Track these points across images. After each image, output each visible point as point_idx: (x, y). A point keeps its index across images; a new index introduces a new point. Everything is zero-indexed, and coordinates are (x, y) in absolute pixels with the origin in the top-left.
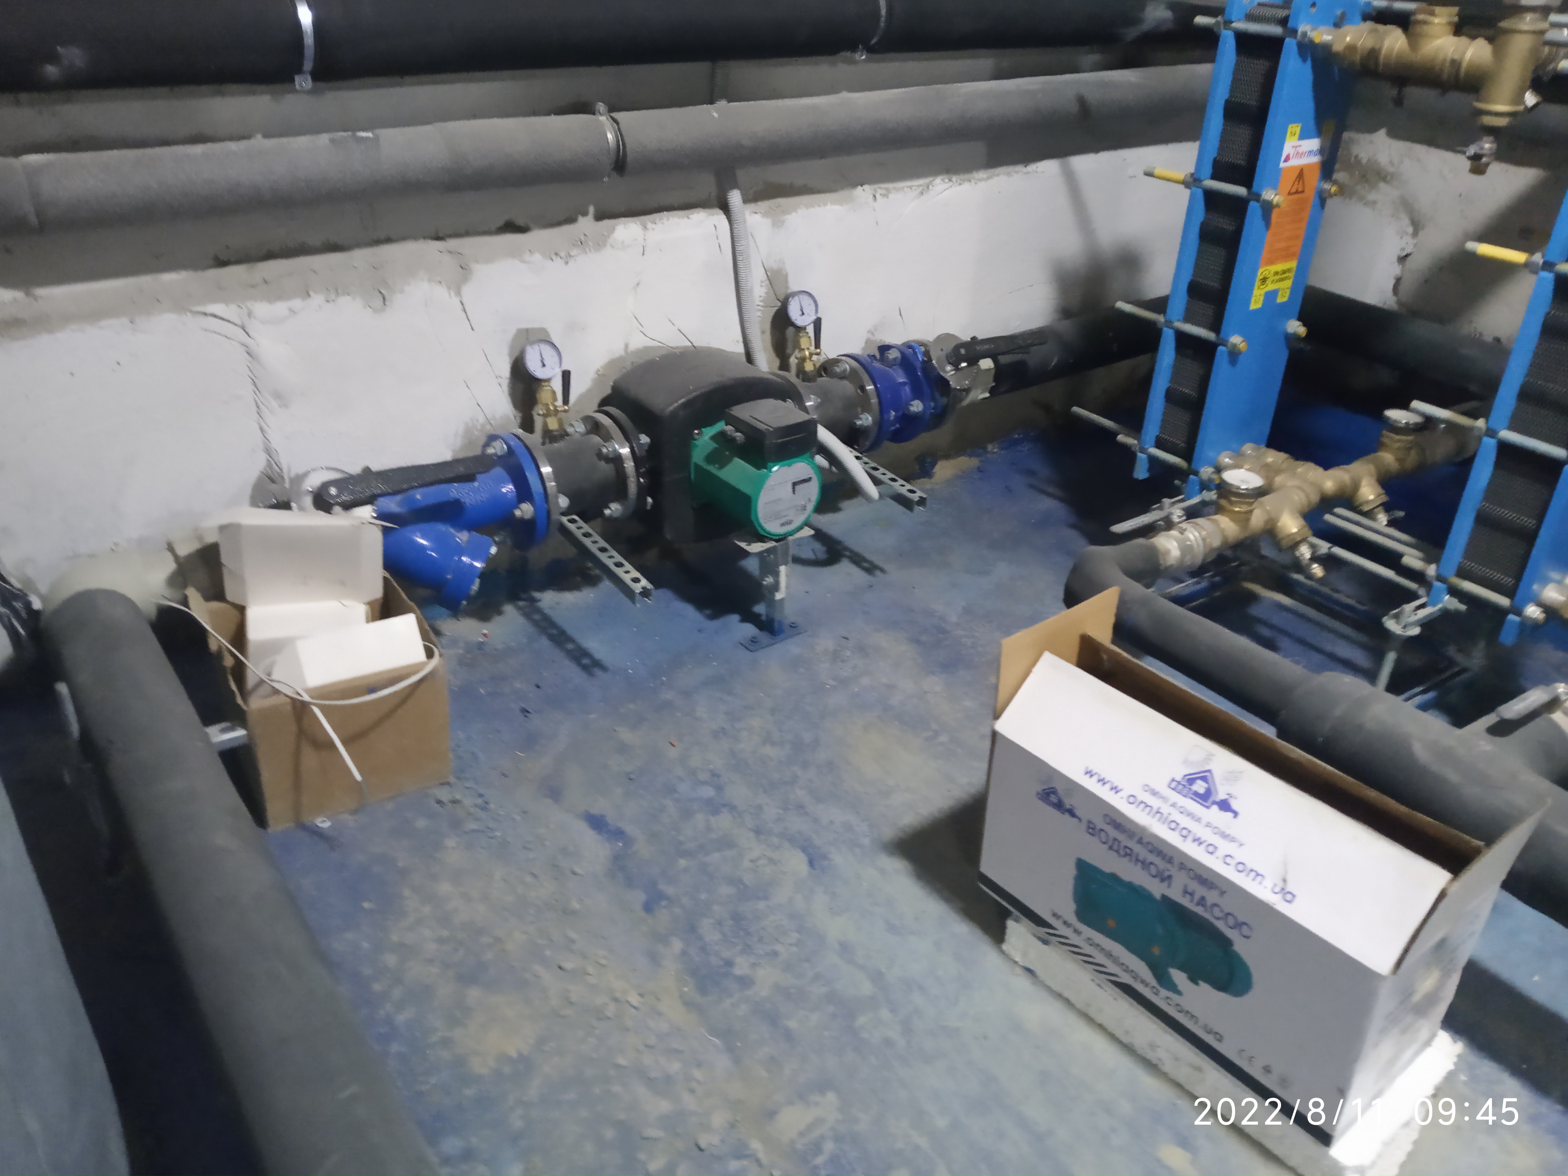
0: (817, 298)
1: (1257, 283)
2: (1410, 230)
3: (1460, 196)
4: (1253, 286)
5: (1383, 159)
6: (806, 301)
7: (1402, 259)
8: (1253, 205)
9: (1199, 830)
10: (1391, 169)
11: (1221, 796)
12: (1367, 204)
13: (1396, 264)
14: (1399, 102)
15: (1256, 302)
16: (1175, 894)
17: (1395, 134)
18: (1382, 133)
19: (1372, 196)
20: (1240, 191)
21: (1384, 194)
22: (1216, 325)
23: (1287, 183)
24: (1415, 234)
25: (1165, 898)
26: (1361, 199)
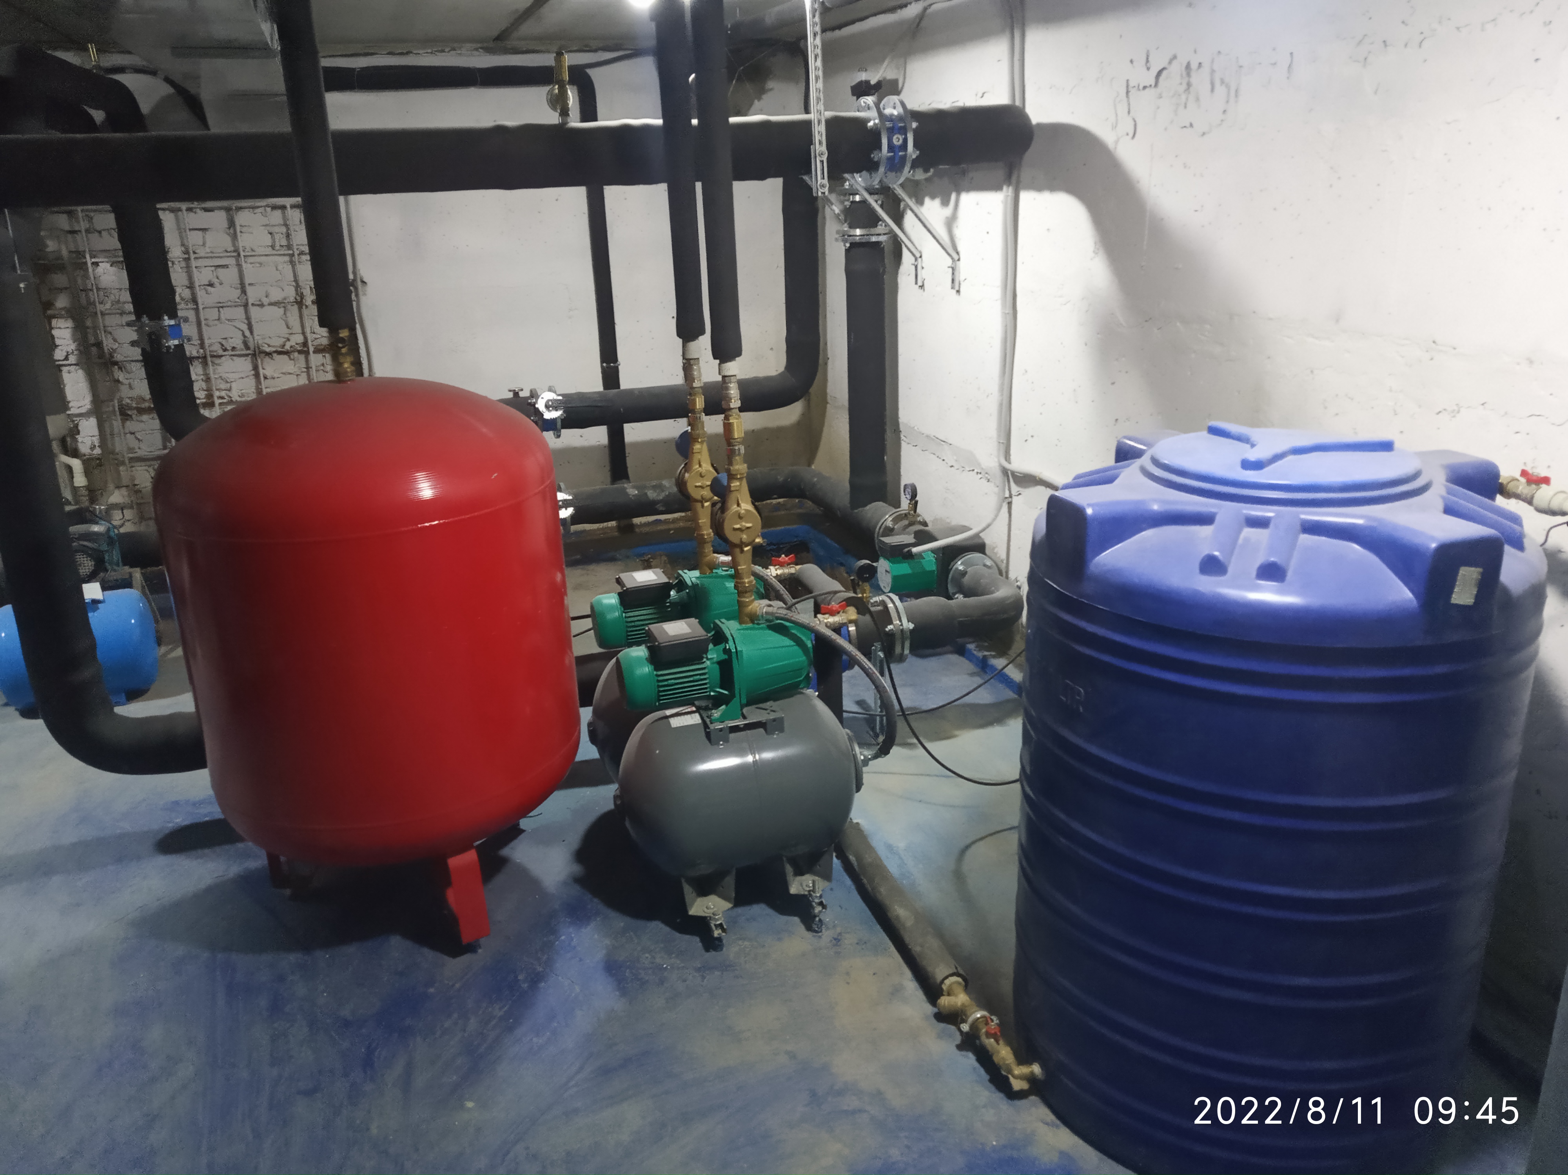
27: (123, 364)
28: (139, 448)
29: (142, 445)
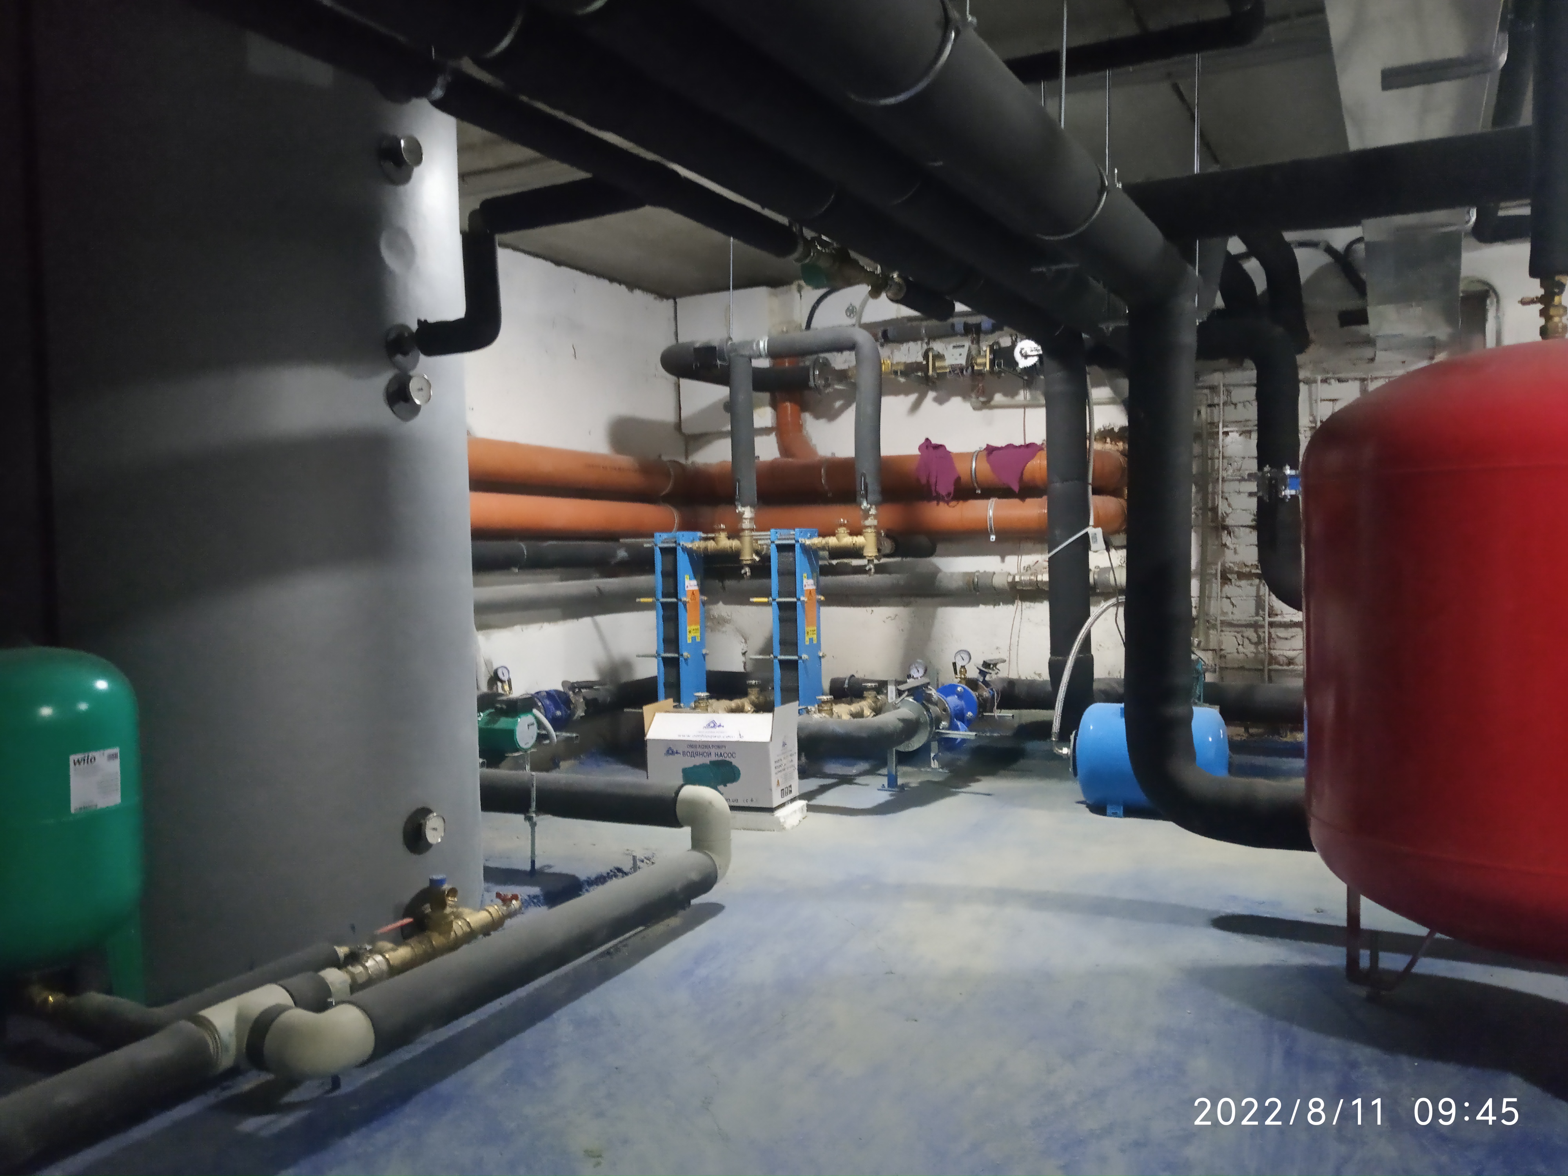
0: (509, 669)
1: (688, 633)
2: (743, 641)
3: (759, 623)
4: (687, 635)
5: (724, 614)
6: (505, 672)
7: (744, 654)
8: (679, 603)
9: (715, 734)
10: (728, 617)
11: (718, 724)
12: (723, 632)
13: (742, 656)
14: (724, 588)
15: (689, 641)
16: (713, 758)
17: (725, 603)
18: (721, 603)
19: (724, 629)
20: (674, 600)
21: (728, 627)
22: (677, 650)
23: (690, 594)
24: (746, 642)
25: (711, 762)
26: (719, 631)
27: (1232, 529)
28: (1232, 613)
29: (1235, 610)
